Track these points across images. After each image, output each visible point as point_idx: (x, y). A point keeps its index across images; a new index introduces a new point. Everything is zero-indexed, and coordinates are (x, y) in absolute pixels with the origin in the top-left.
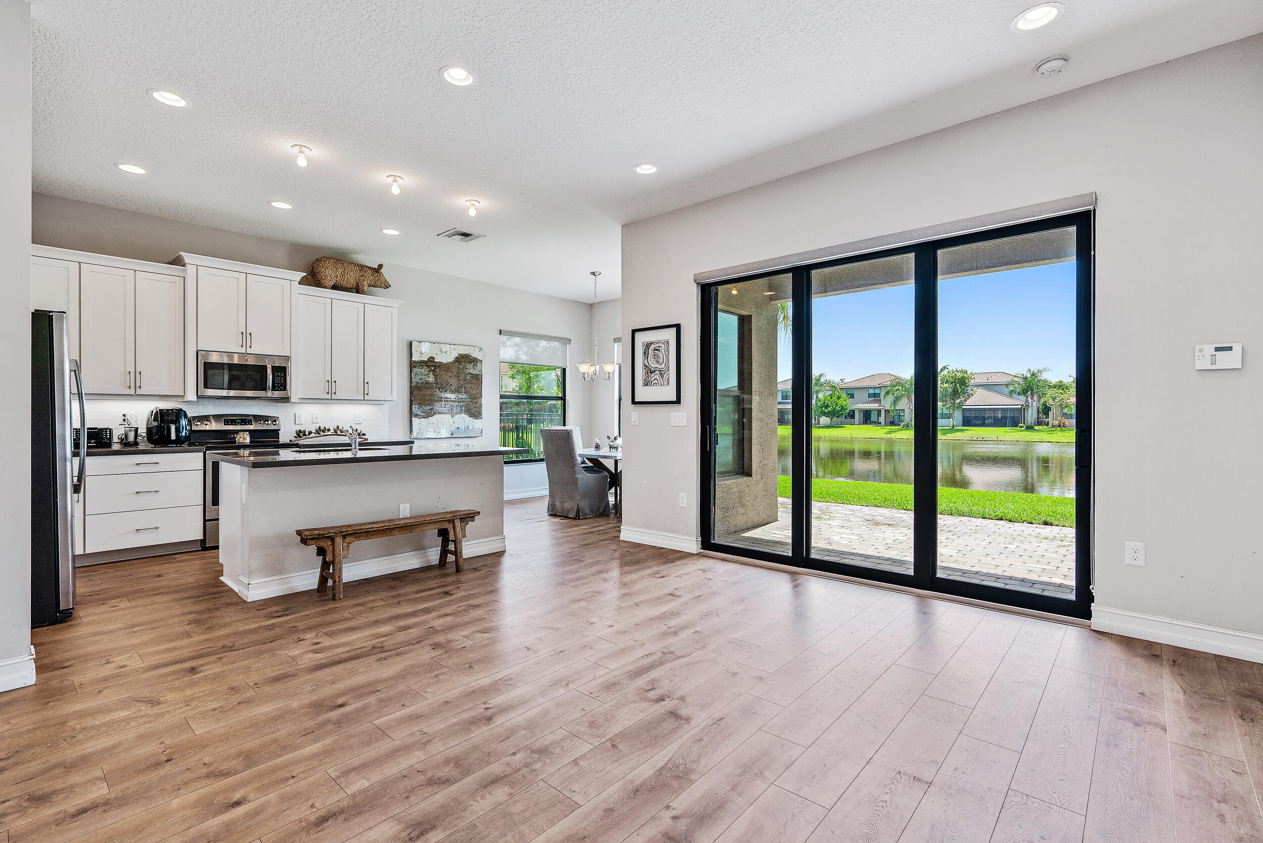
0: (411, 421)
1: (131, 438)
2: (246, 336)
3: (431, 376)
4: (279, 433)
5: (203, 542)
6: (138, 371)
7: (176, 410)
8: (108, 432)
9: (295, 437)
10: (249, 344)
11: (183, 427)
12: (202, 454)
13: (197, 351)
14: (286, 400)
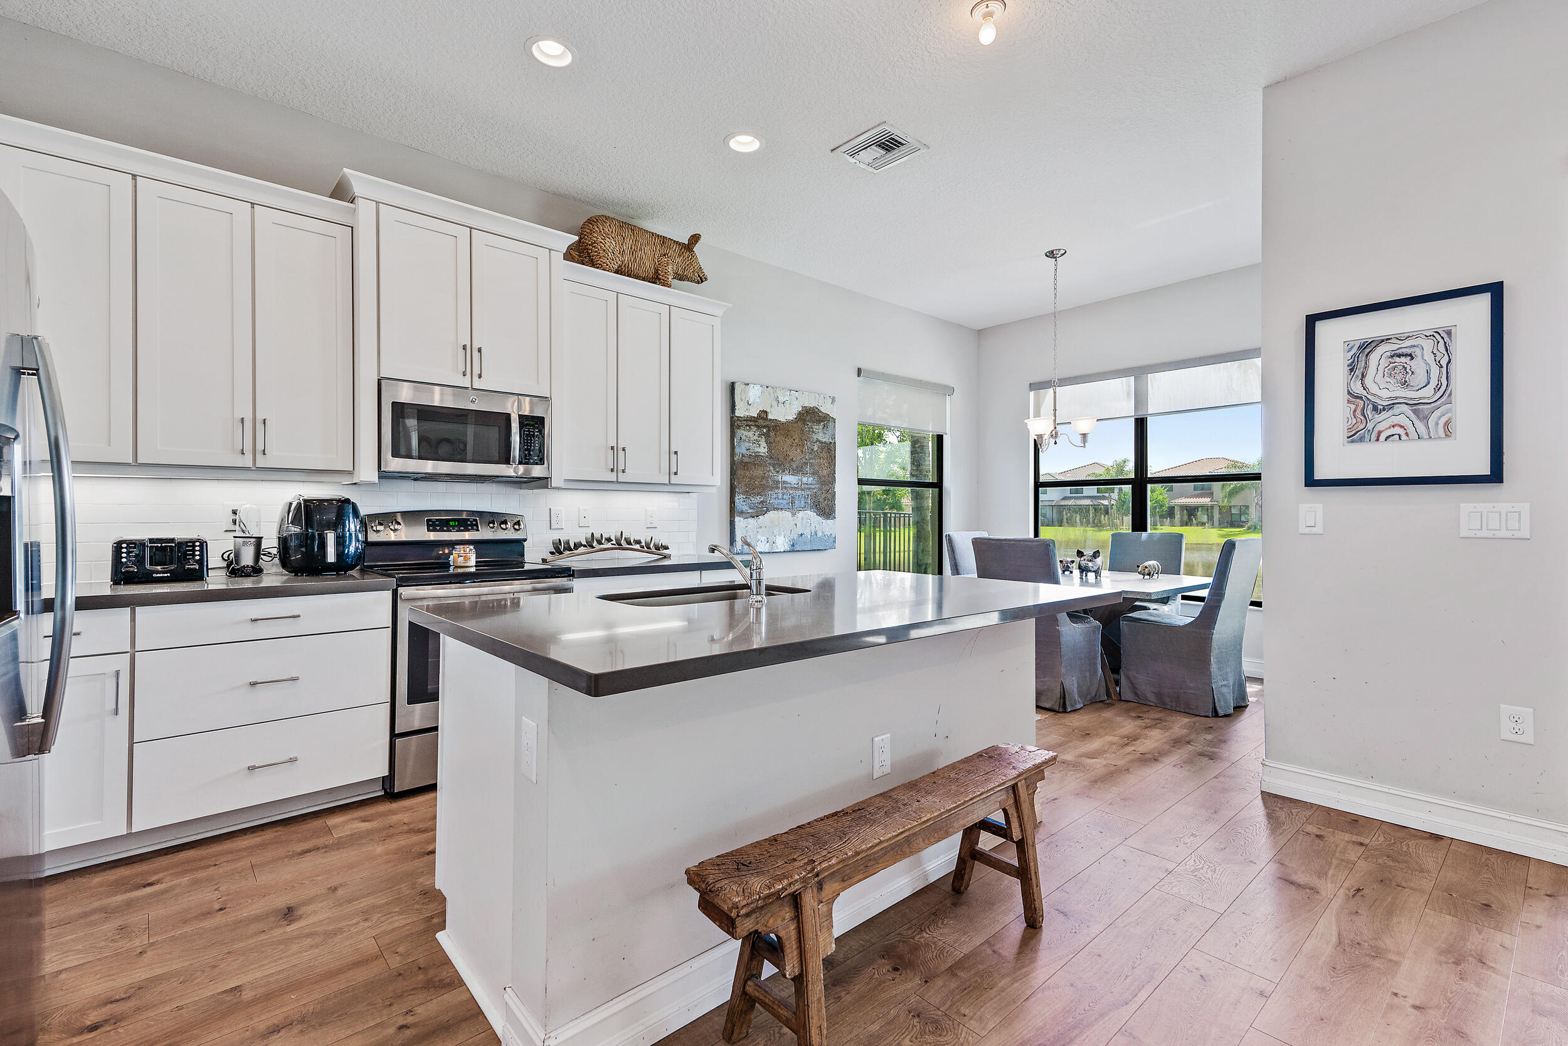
0: (732, 524)
1: (247, 559)
2: (471, 352)
3: (763, 444)
4: (524, 545)
5: (388, 781)
6: (260, 417)
7: (339, 501)
8: (197, 548)
9: (552, 553)
10: (476, 371)
11: (350, 535)
12: (388, 595)
13: (379, 380)
14: (543, 482)
